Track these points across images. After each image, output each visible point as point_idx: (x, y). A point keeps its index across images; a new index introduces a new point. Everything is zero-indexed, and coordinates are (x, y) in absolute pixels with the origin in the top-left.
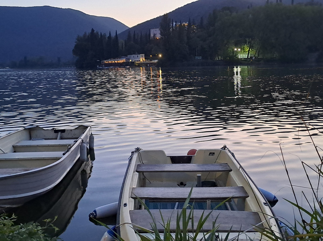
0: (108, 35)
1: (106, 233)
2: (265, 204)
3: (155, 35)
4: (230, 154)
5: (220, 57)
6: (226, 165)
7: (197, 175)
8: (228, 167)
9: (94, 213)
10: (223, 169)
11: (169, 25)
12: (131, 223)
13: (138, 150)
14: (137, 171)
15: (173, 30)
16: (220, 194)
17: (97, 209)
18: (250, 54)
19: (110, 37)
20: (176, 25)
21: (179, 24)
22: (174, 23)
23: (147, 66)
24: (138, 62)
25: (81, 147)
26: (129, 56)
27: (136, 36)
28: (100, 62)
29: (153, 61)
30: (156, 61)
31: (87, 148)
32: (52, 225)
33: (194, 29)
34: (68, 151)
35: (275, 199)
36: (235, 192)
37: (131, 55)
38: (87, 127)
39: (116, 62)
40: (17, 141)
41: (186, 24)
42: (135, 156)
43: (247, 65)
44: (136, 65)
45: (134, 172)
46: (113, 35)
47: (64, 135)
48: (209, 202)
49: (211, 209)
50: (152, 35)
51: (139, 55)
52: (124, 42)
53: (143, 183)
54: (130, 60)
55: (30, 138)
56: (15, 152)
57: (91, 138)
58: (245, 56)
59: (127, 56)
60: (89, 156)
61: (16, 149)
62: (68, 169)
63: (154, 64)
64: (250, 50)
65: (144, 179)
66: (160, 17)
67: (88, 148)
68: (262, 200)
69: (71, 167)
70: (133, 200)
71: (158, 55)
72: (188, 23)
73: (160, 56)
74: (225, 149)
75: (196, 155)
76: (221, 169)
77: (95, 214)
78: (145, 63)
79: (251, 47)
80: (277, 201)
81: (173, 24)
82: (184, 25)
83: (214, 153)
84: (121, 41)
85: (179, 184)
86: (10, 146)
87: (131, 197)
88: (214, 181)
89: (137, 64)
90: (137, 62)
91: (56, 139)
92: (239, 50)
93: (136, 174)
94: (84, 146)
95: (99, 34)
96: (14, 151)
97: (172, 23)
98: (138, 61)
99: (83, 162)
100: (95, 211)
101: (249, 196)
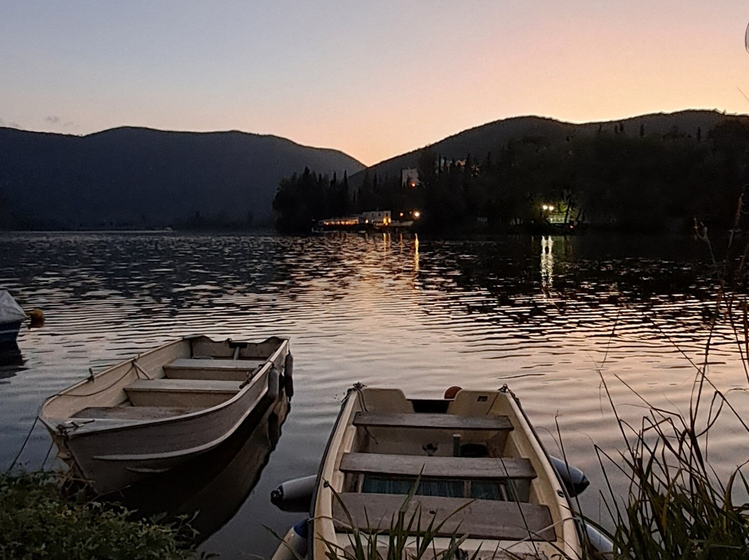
0: (331, 179)
1: (292, 529)
2: (559, 493)
3: (409, 180)
4: (512, 400)
5: (518, 220)
6: (505, 418)
7: (454, 435)
8: (508, 423)
9: (279, 490)
10: (500, 426)
11: (434, 164)
12: (331, 516)
13: (358, 386)
14: (354, 424)
15: (440, 171)
16: (490, 471)
17: (284, 484)
18: (569, 216)
19: (334, 181)
20: (445, 163)
21: (451, 162)
22: (443, 161)
23: (395, 232)
24: (380, 224)
25: (269, 375)
26: (364, 214)
27: (378, 181)
28: (316, 222)
29: (405, 224)
30: (410, 223)
31: (281, 375)
32: (190, 526)
33: (475, 171)
34: (247, 383)
35: (585, 481)
36: (516, 468)
37: (368, 213)
38: (281, 341)
39: (343, 223)
40: (170, 360)
41: (463, 163)
42: (353, 397)
43: (564, 234)
44: (375, 229)
45: (348, 425)
46: (340, 178)
47: (246, 352)
48: (467, 485)
49: (471, 497)
50: (405, 180)
51: (381, 213)
52: (357, 191)
53: (364, 444)
54: (367, 222)
55: (191, 356)
56: (165, 377)
57: (289, 359)
58: (561, 219)
59: (361, 213)
60: (284, 390)
61: (168, 373)
62: (248, 412)
63: (407, 228)
64: (570, 210)
65: (367, 436)
66: (419, 150)
67: (283, 375)
68: (557, 486)
69: (252, 408)
70: (342, 475)
71: (412, 215)
72: (465, 160)
73: (417, 214)
74: (505, 391)
75: (457, 400)
76: (494, 427)
77: (280, 493)
78: (391, 227)
79: (571, 205)
80: (588, 483)
81: (440, 162)
82: (459, 164)
83: (486, 398)
84: (353, 189)
85: (426, 447)
86: (158, 367)
87: (340, 470)
88: (485, 444)
89: (377, 228)
90: (377, 224)
91: (231, 357)
92: (551, 208)
93: (352, 429)
94: (275, 375)
95: (318, 177)
96: (163, 376)
97: (438, 160)
98: (379, 222)
99: (272, 400)
100: (281, 488)
101: (536, 477)
